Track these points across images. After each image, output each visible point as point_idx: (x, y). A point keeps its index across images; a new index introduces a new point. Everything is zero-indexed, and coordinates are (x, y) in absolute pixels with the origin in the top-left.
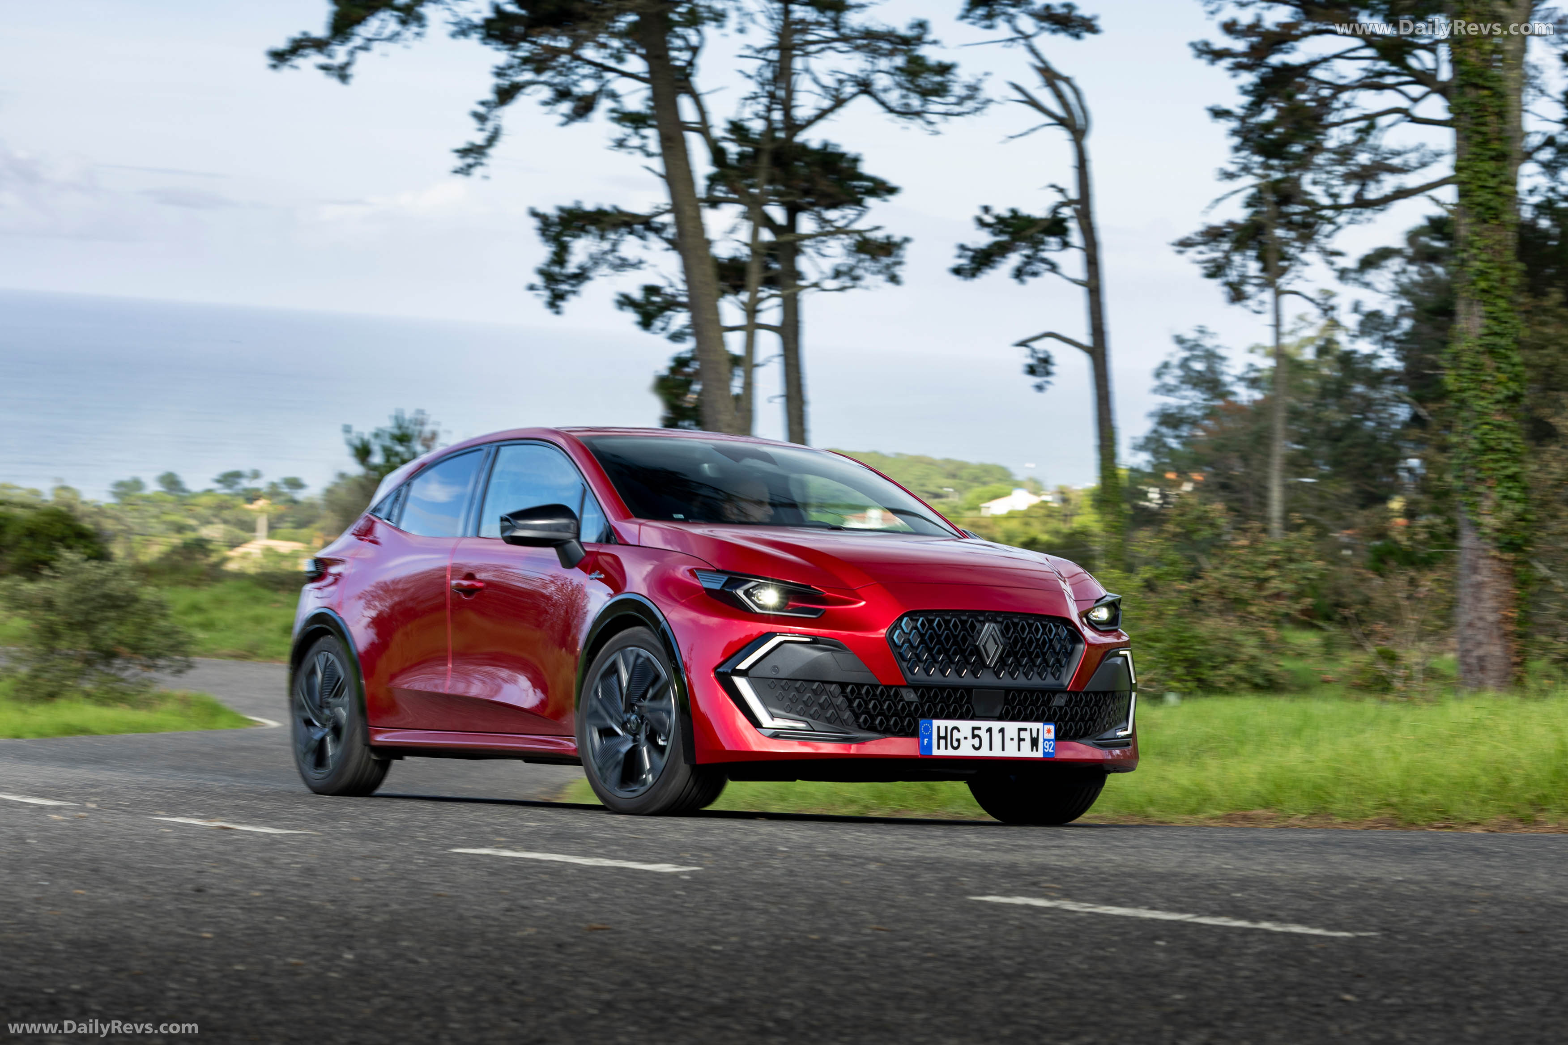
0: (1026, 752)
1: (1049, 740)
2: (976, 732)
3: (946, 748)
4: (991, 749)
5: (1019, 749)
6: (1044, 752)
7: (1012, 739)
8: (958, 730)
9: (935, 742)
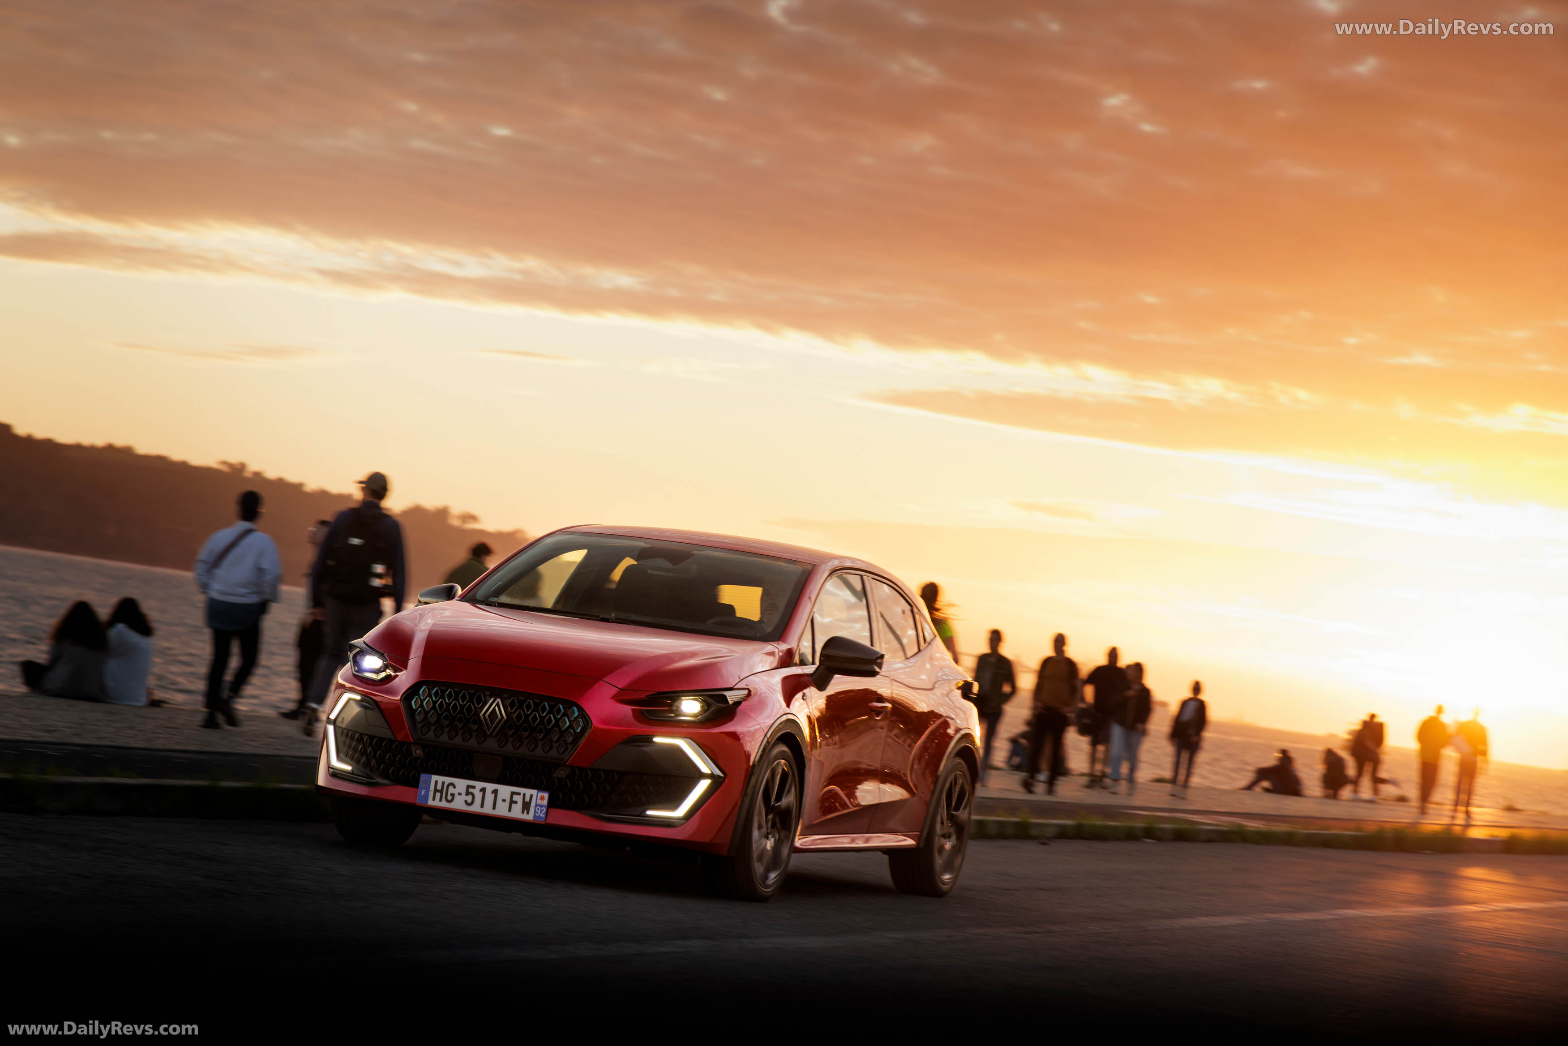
0: (516, 813)
1: (541, 806)
2: (471, 790)
3: (441, 800)
4: (482, 806)
5: (510, 810)
6: (535, 816)
7: (504, 800)
8: (454, 787)
9: (431, 794)
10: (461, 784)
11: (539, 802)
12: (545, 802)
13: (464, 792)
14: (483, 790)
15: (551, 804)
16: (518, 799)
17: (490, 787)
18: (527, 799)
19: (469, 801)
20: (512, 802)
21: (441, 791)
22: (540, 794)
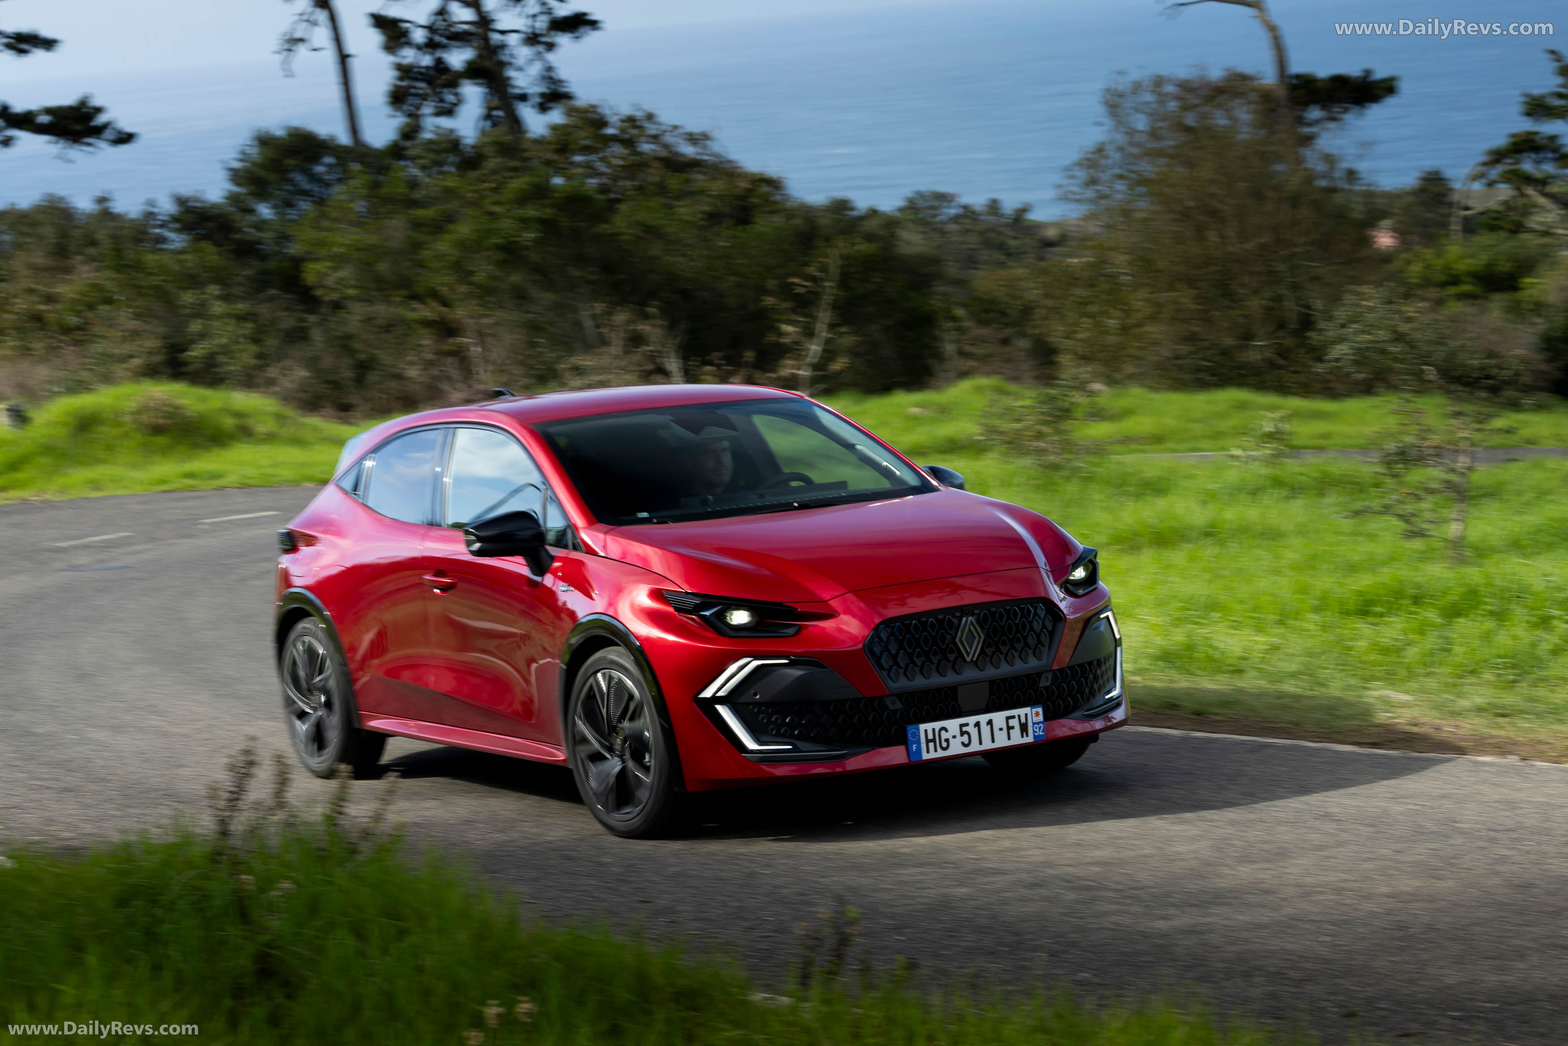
0: (1017, 739)
1: (1038, 723)
2: (964, 729)
3: (936, 751)
4: (981, 743)
5: (1009, 738)
6: (1035, 737)
7: (1001, 729)
8: (946, 731)
9: (924, 746)
10: (953, 725)
11: (1036, 719)
12: (1041, 718)
13: (958, 733)
14: (977, 725)
15: (1046, 718)
16: (1014, 722)
17: (983, 718)
18: (1023, 721)
19: (966, 742)
20: (1010, 728)
21: (934, 740)
22: (1034, 710)
